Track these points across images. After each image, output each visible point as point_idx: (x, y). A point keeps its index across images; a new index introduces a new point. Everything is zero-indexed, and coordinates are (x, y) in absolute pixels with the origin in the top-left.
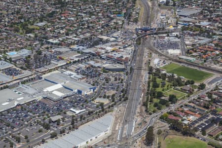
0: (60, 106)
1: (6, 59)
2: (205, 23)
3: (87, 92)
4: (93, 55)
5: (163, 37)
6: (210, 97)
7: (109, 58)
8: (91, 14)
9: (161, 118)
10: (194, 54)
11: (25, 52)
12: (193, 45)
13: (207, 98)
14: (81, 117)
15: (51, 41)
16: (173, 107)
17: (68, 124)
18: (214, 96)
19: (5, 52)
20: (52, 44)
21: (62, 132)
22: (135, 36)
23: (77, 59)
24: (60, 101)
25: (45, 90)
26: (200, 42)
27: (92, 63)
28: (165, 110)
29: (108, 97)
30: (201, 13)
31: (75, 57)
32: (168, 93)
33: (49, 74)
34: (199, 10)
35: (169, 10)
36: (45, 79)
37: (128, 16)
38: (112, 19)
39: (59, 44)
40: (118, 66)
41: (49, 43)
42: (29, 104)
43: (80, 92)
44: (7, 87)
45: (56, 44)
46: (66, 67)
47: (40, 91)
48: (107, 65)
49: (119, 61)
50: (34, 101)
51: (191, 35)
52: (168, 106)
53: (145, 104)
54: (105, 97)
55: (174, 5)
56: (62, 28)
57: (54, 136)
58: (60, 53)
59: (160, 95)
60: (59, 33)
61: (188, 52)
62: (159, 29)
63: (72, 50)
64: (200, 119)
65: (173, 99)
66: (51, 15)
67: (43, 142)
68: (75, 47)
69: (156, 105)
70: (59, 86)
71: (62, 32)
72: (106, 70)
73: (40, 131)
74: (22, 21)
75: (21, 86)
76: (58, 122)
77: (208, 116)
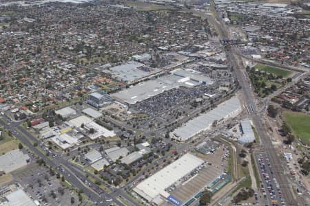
0: (196, 92)
1: (135, 60)
2: (267, 37)
3: (210, 82)
4: (199, 58)
5: (243, 46)
6: (299, 87)
7: (212, 60)
8: (180, 30)
9: (273, 100)
10: (272, 58)
11: (147, 56)
12: (268, 52)
13: (297, 88)
14: (215, 99)
15: (161, 48)
16: (276, 93)
17: (208, 104)
18: (302, 87)
19: (131, 55)
20: (163, 50)
21: (208, 109)
22: (221, 45)
23: (188, 61)
24: (193, 89)
25: (179, 81)
26: (271, 50)
27: (201, 63)
28: (272, 96)
29: (227, 86)
30: (261, 30)
31: (186, 59)
32: (269, 84)
33: (175, 70)
34: (259, 28)
35: (236, 27)
36: (174, 74)
37: (208, 31)
38: (197, 33)
39: (169, 50)
40: (222, 66)
41: (160, 49)
42: (171, 90)
43: (204, 83)
44: (149, 79)
45: (165, 50)
46: (184, 65)
47: (176, 82)
48: (214, 65)
49: (220, 62)
50: (175, 89)
51: (263, 45)
52: (272, 92)
53: (256, 92)
54: (224, 86)
55: (238, 24)
56: (164, 39)
57: (203, 111)
58: (173, 56)
59: (263, 85)
60: (163, 43)
61: (266, 57)
62: (237, 41)
63: (181, 54)
64: (300, 101)
65: (274, 88)
66: (149, 29)
67: (197, 115)
68: (182, 52)
69: (263, 92)
70: (187, 79)
71: (165, 41)
72: (214, 69)
73: (191, 108)
74: (130, 33)
75: (159, 78)
76: (201, 102)
77: (304, 99)
